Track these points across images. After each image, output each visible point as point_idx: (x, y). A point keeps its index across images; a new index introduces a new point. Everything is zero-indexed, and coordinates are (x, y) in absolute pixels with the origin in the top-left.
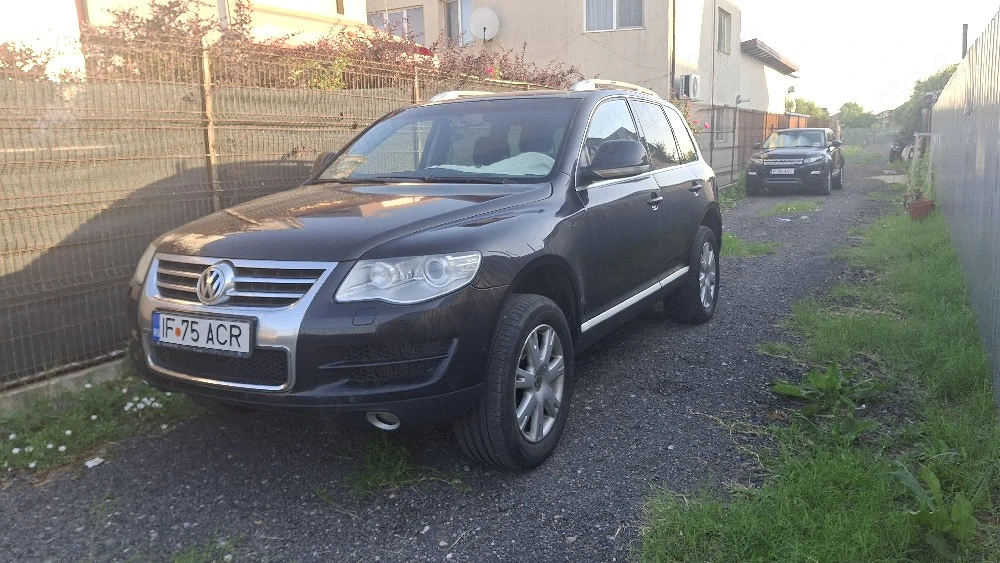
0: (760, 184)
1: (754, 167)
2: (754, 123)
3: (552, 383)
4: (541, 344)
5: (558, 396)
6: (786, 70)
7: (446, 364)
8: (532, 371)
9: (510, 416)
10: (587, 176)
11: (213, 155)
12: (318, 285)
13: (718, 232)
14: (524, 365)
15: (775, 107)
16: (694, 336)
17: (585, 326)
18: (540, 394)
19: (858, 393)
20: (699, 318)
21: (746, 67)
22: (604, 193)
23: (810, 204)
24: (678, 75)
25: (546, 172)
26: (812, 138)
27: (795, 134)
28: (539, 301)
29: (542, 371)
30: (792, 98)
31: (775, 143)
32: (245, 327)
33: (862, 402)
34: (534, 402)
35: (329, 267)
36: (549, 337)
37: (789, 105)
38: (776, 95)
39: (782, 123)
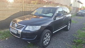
0: (77, 15)
1: (77, 13)
2: (78, 9)
3: (49, 39)
4: (47, 35)
5: (49, 40)
6: (82, 4)
7: (35, 38)
8: (46, 38)
9: (43, 43)
10: (56, 17)
11: (23, 10)
12: (24, 27)
13: (71, 22)
14: (45, 37)
15: (80, 7)
16: (67, 32)
17: (53, 32)
18: (47, 40)
19: (83, 43)
20: (67, 30)
21: (78, 3)
22: (57, 19)
23: (82, 17)
24: (71, 4)
25: (51, 16)
26: (83, 11)
27: (82, 10)
28: (48, 30)
29: (47, 38)
30: (82, 6)
31: (79, 11)
32: (16, 31)
33: (83, 44)
34: (46, 41)
35: (25, 26)
36: (49, 34)
37: (82, 7)
38: (80, 6)
39: (81, 9)
